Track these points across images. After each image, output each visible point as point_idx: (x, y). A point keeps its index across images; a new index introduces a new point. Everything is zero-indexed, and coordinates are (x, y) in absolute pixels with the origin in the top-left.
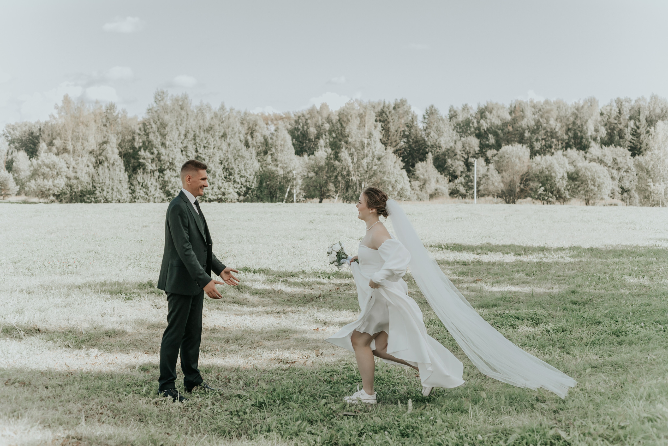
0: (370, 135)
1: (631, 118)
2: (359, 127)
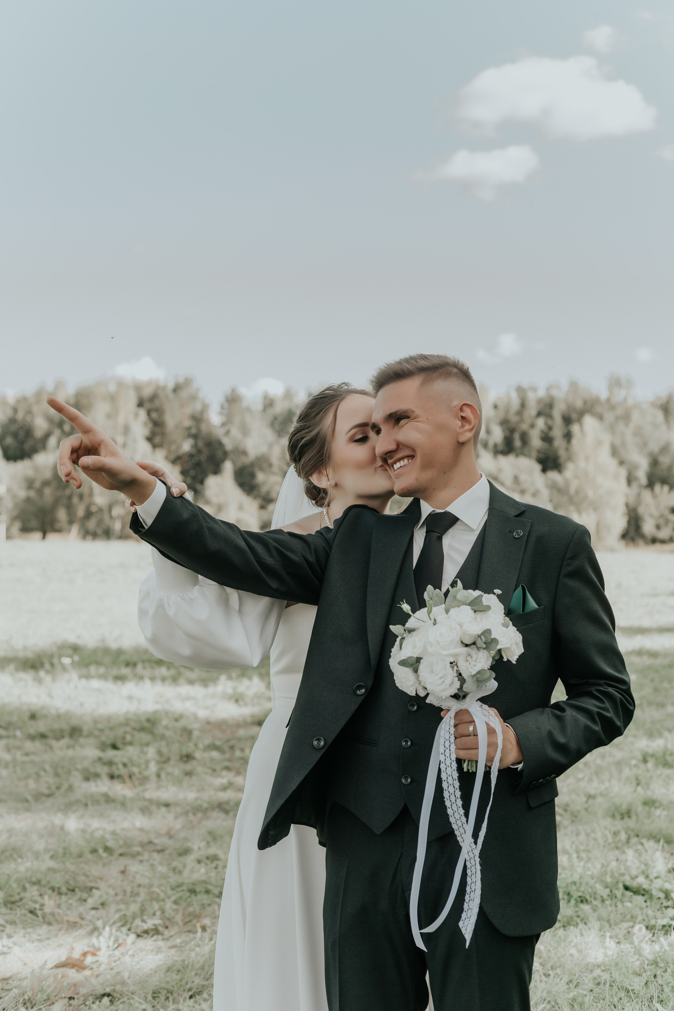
1: (539, 414)
2: (109, 416)
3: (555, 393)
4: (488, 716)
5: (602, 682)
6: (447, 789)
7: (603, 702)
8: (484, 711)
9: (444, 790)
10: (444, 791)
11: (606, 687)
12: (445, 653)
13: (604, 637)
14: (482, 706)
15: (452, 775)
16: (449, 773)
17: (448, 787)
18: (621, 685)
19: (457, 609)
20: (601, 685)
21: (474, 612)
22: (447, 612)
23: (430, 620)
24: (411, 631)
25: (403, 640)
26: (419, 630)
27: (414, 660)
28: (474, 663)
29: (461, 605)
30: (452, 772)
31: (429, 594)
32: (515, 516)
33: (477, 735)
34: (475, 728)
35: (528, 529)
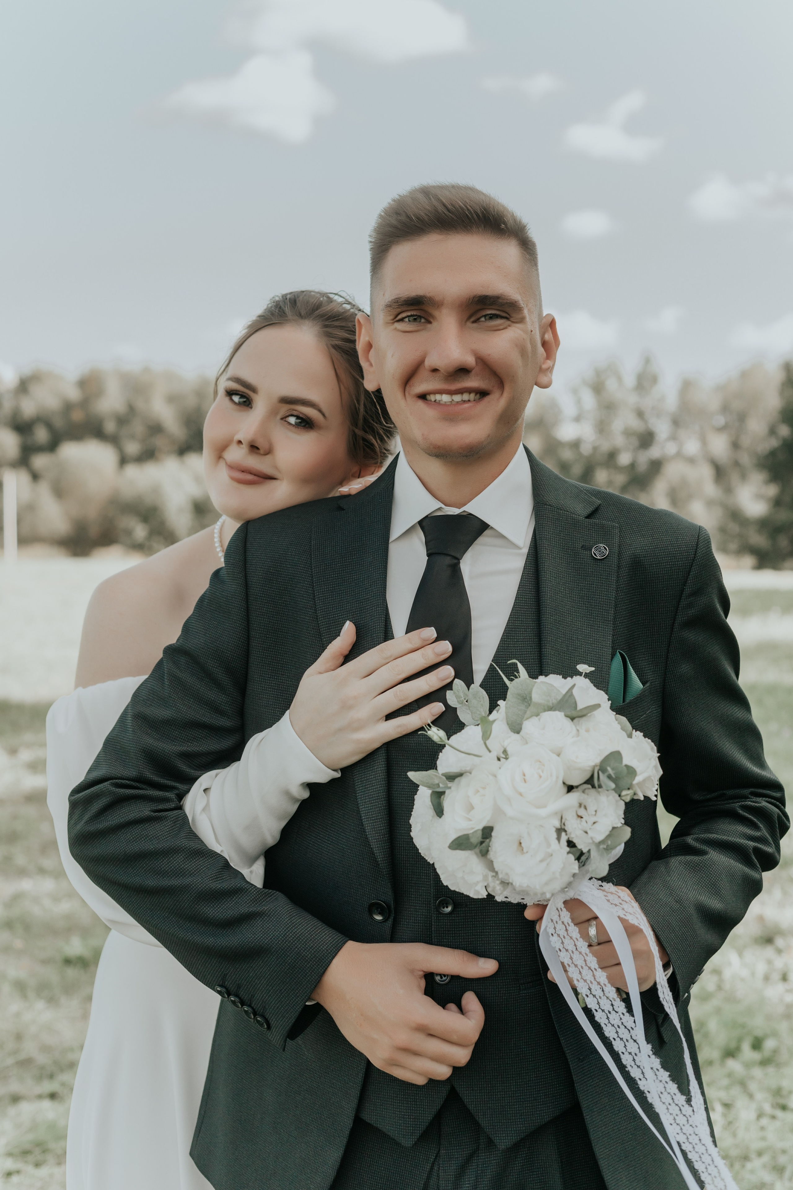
4: (621, 904)
5: (746, 791)
6: (624, 1050)
7: (756, 827)
8: (610, 897)
9: (621, 1054)
10: (622, 1056)
11: (754, 799)
12: (543, 812)
14: (601, 886)
15: (622, 1023)
16: (617, 1022)
17: (625, 1046)
18: (772, 792)
19: (535, 720)
20: (745, 797)
21: (570, 721)
22: (516, 728)
23: (490, 751)
24: (451, 778)
25: (442, 797)
26: (470, 773)
27: (480, 834)
28: (594, 819)
29: (542, 712)
30: (621, 1019)
31: (458, 697)
32: (586, 518)
33: (610, 941)
34: (601, 928)
35: (617, 540)
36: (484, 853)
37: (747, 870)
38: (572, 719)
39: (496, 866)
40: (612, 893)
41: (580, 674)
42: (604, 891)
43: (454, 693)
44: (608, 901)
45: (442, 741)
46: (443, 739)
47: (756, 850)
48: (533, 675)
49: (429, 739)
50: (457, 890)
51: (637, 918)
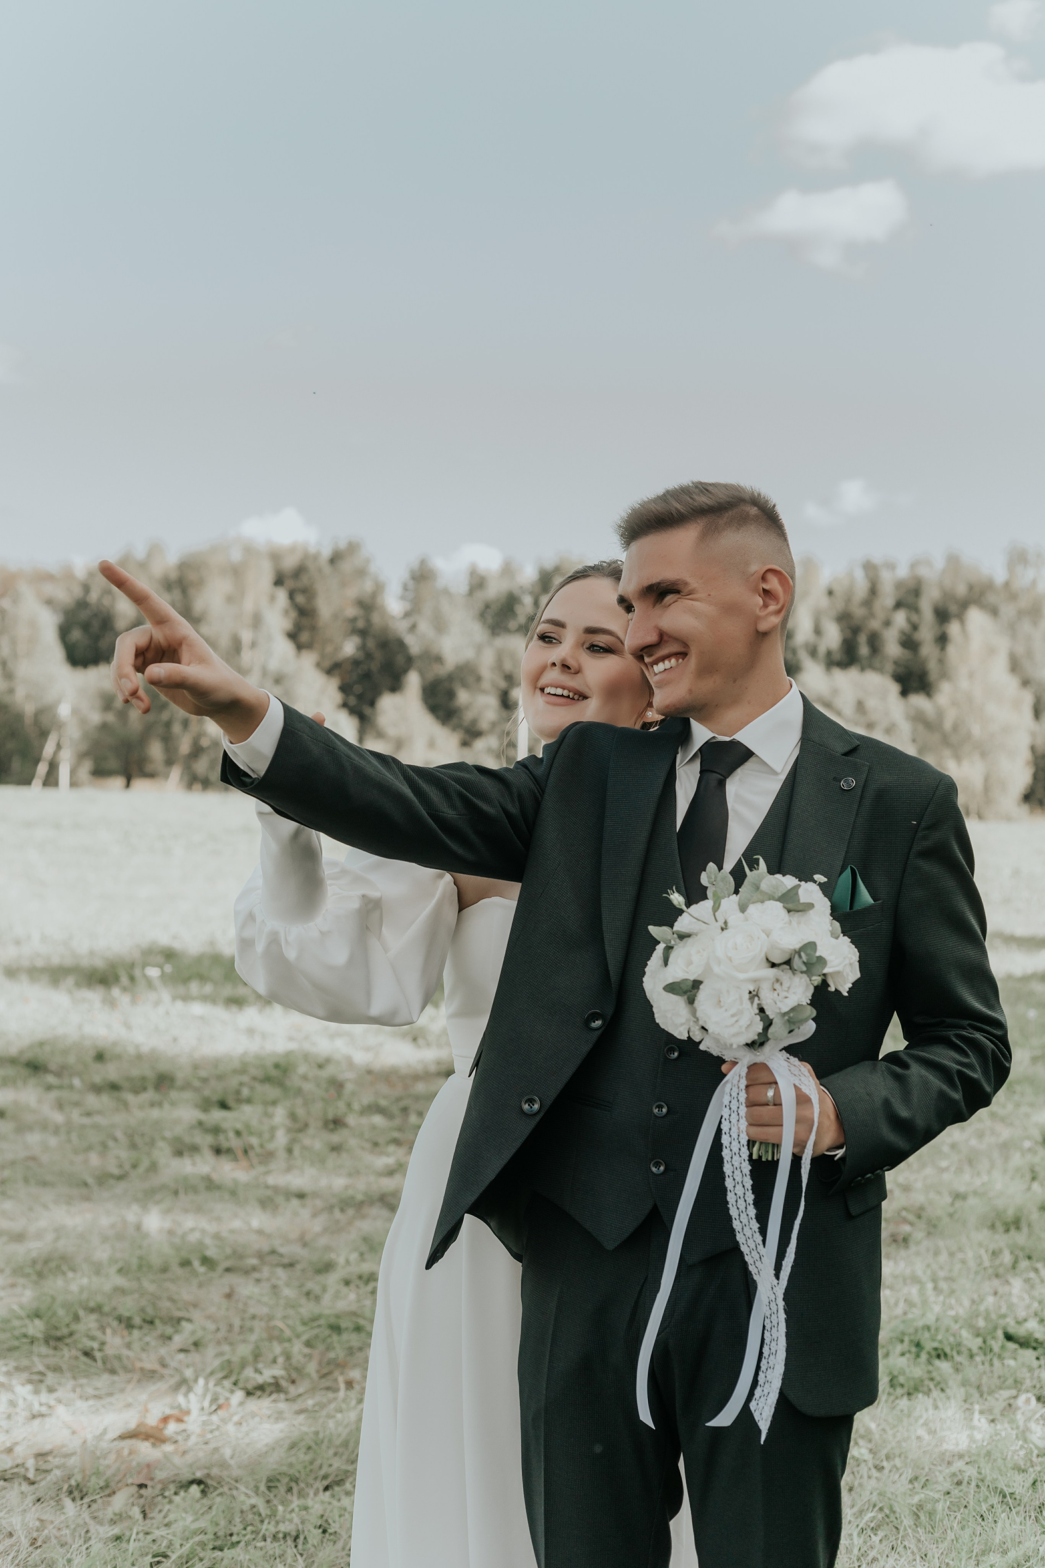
0: (257, 621)
2: (230, 599)
3: (924, 572)
5: (966, 1022)
7: (966, 1055)
8: (793, 1068)
11: (971, 1031)
12: (742, 976)
13: (971, 953)
14: (788, 1058)
15: (741, 1167)
16: (736, 1164)
18: (993, 1029)
19: (759, 905)
20: (964, 1028)
21: (786, 912)
22: (743, 908)
23: (716, 921)
24: (682, 937)
25: (670, 950)
26: (696, 935)
27: (691, 984)
28: (785, 994)
29: (767, 900)
30: (741, 1163)
31: (709, 877)
32: (843, 755)
33: (781, 1105)
34: (777, 1093)
35: (864, 776)
36: (691, 1001)
37: (945, 1087)
38: (789, 911)
39: (698, 1014)
40: (795, 1066)
41: (815, 882)
42: (789, 1062)
43: (707, 874)
44: (790, 1070)
45: (680, 905)
46: (681, 904)
47: (959, 1073)
48: (771, 871)
49: (669, 902)
50: (666, 1029)
51: (810, 1090)
